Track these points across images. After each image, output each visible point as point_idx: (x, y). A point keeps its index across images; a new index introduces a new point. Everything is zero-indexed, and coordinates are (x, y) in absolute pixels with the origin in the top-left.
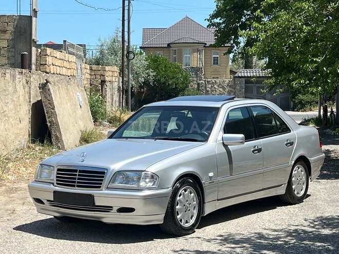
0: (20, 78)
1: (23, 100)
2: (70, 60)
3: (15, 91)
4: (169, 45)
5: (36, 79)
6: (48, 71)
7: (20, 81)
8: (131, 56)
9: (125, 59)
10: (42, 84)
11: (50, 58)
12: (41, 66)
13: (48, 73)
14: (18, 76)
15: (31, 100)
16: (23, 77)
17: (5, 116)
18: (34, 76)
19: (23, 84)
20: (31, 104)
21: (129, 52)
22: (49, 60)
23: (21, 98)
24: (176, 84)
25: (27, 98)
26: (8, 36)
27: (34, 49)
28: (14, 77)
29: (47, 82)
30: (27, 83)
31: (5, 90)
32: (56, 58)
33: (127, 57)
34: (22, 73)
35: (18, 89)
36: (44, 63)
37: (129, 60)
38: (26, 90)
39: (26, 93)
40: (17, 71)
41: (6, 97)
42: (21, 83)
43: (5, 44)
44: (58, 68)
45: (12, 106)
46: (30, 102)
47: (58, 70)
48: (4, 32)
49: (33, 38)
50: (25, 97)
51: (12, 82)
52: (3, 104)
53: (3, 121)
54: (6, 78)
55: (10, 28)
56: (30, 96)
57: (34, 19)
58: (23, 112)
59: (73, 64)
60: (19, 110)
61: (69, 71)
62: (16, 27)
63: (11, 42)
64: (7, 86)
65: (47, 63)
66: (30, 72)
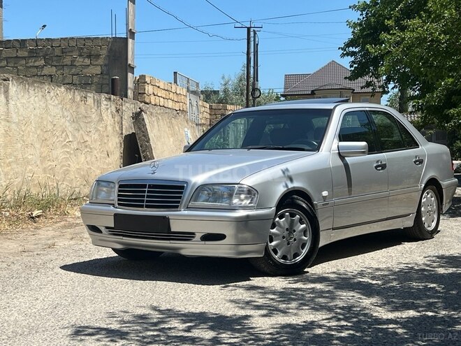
0: (107, 105)
1: (111, 131)
2: (178, 92)
3: (101, 119)
4: (312, 92)
5: (129, 107)
6: (147, 101)
7: (107, 109)
8: (257, 94)
9: (250, 97)
10: (136, 113)
11: (150, 86)
12: (140, 95)
13: (147, 104)
14: (105, 103)
15: (124, 132)
16: (112, 104)
17: (86, 147)
18: (127, 104)
19: (112, 112)
20: (124, 135)
21: (254, 89)
22: (149, 89)
23: (109, 128)
25: (118, 129)
26: (101, 61)
27: (130, 75)
28: (99, 103)
29: (142, 111)
30: (118, 111)
31: (86, 117)
32: (159, 87)
33: (252, 94)
34: (110, 99)
35: (105, 118)
36: (142, 92)
37: (254, 98)
38: (116, 119)
39: (116, 124)
40: (103, 96)
41: (88, 125)
42: (109, 111)
43: (98, 70)
44: (162, 99)
45: (96, 136)
46: (122, 134)
47: (162, 102)
48: (98, 56)
49: (129, 62)
50: (114, 127)
51: (96, 108)
52: (83, 133)
53: (84, 152)
54: (87, 103)
55: (104, 52)
56: (122, 127)
57: (130, 41)
58: (112, 145)
59: (183, 97)
60: (106, 141)
61: (177, 104)
62: (110, 51)
63: (104, 68)
64: (89, 112)
65: (146, 92)
66: (122, 99)
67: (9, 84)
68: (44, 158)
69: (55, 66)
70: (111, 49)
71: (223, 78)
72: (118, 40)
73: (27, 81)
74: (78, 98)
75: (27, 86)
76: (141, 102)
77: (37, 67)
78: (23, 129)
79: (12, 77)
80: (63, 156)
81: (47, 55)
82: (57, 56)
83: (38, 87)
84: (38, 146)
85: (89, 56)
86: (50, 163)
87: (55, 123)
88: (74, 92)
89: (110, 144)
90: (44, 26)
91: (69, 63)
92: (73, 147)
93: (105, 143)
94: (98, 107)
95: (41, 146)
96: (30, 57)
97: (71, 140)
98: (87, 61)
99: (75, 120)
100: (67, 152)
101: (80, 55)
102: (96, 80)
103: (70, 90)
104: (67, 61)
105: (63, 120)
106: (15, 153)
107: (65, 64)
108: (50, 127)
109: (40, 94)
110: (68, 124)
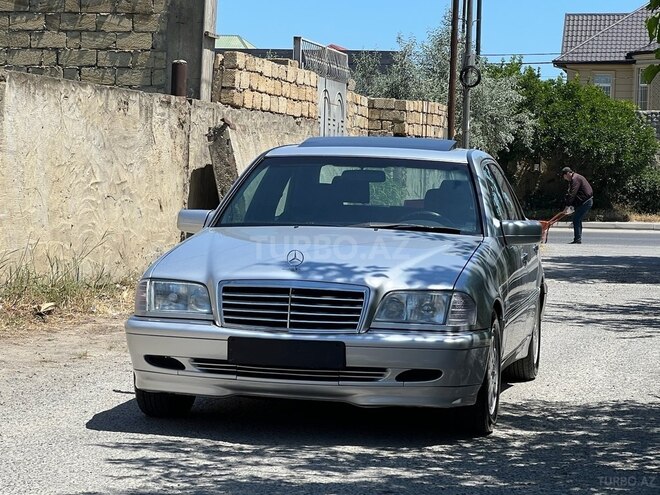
0: (163, 114)
1: (169, 162)
2: (300, 81)
3: (151, 141)
4: (630, 55)
5: (204, 116)
6: (238, 102)
7: (163, 122)
8: (473, 77)
9: (459, 85)
10: (215, 129)
11: (244, 73)
12: (223, 90)
13: (238, 107)
14: (160, 110)
15: (191, 163)
16: (172, 113)
17: (124, 191)
18: (199, 111)
19: (170, 127)
20: (190, 171)
21: (466, 69)
22: (242, 79)
23: (165, 157)
24: (618, 155)
25: (180, 158)
26: (153, 25)
27: (207, 54)
28: (148, 111)
29: (226, 124)
30: (181, 125)
31: (125, 138)
32: (261, 74)
33: (461, 79)
34: (169, 103)
35: (158, 138)
36: (229, 84)
38: (178, 141)
39: (178, 148)
40: (157, 98)
41: (128, 152)
42: (166, 125)
43: (146, 42)
44: (266, 97)
45: (141, 173)
46: (187, 166)
47: (267, 102)
48: (147, 15)
49: (207, 28)
50: (173, 156)
51: (143, 121)
52: (120, 167)
53: (119, 202)
54: (129, 113)
55: (159, 9)
56: (188, 154)
58: (169, 188)
59: (309, 90)
60: (158, 181)
61: (298, 105)
62: (171, 5)
64: (131, 129)
65: (237, 86)
66: (190, 102)
67: (4, 86)
68: (55, 212)
69: (66, 31)
73: (32, 79)
74: (113, 104)
75: (32, 88)
76: (226, 104)
78: (23, 162)
79: (10, 74)
80: (86, 210)
81: (50, 10)
82: (70, 12)
83: (49, 89)
84: (45, 192)
85: (130, 15)
86: (63, 222)
87: (74, 150)
88: (108, 95)
89: (165, 188)
91: (92, 27)
92: (101, 193)
93: (157, 185)
94: (147, 119)
95: (50, 192)
96: (18, 13)
97: (98, 180)
98: (127, 24)
99: (107, 144)
100: (92, 202)
101: (115, 13)
103: (101, 90)
104: (89, 22)
105: (87, 145)
106: (10, 205)
107: (84, 27)
108: (65, 159)
109: (53, 100)
110: (94, 151)
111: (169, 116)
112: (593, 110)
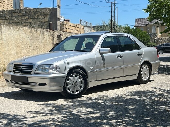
0: (47, 33)
1: (49, 42)
2: (80, 27)
3: (44, 38)
4: (146, 25)
6: (65, 31)
7: (47, 34)
8: (115, 27)
9: (113, 28)
10: (59, 36)
11: (66, 25)
14: (46, 32)
15: (54, 42)
16: (49, 33)
17: (37, 48)
18: (56, 33)
19: (49, 35)
20: (54, 44)
21: (114, 25)
22: (66, 27)
23: (48, 41)
25: (51, 41)
26: (48, 17)
27: (58, 22)
28: (43, 32)
29: (61, 35)
30: (51, 35)
31: (37, 37)
32: (71, 26)
33: (113, 27)
34: (48, 31)
35: (46, 37)
36: (63, 28)
37: (114, 29)
38: (51, 38)
39: (51, 40)
40: (45, 30)
41: (38, 41)
42: (48, 35)
43: (47, 20)
44: (72, 30)
45: (42, 44)
46: (54, 43)
47: (72, 31)
48: (47, 15)
49: (58, 17)
50: (50, 41)
51: (41, 34)
52: (36, 43)
53: (36, 50)
54: (37, 32)
55: (49, 13)
56: (54, 41)
57: (58, 9)
58: (49, 47)
59: (82, 29)
60: (46, 46)
61: (79, 32)
62: (51, 13)
63: (49, 19)
64: (38, 36)
65: (65, 28)
66: (53, 31)
67: (2, 26)
68: (18, 53)
69: (32, 19)
70: (51, 12)
71: (102, 21)
72: (54, 9)
73: (10, 25)
74: (33, 31)
75: (10, 27)
76: (63, 31)
77: (25, 19)
78: (9, 42)
79: (3, 24)
80: (27, 52)
81: (29, 15)
82: (33, 15)
83: (15, 27)
84: (15, 49)
85: (44, 15)
86: (21, 55)
87: (23, 40)
88: (32, 29)
89: (48, 47)
90: (41, 3)
91: (37, 18)
92: (31, 49)
93: (46, 47)
94: (42, 34)
95: (17, 49)
96: (23, 16)
97: (30, 46)
98: (43, 17)
99: (32, 39)
100: (29, 50)
101: (41, 15)
102: (46, 23)
103: (30, 28)
104: (36, 17)
105: (26, 39)
106: (5, 52)
107: (35, 18)
108: (21, 42)
109: (16, 30)
110: (29, 40)
111: (48, 33)
112: (139, 33)
